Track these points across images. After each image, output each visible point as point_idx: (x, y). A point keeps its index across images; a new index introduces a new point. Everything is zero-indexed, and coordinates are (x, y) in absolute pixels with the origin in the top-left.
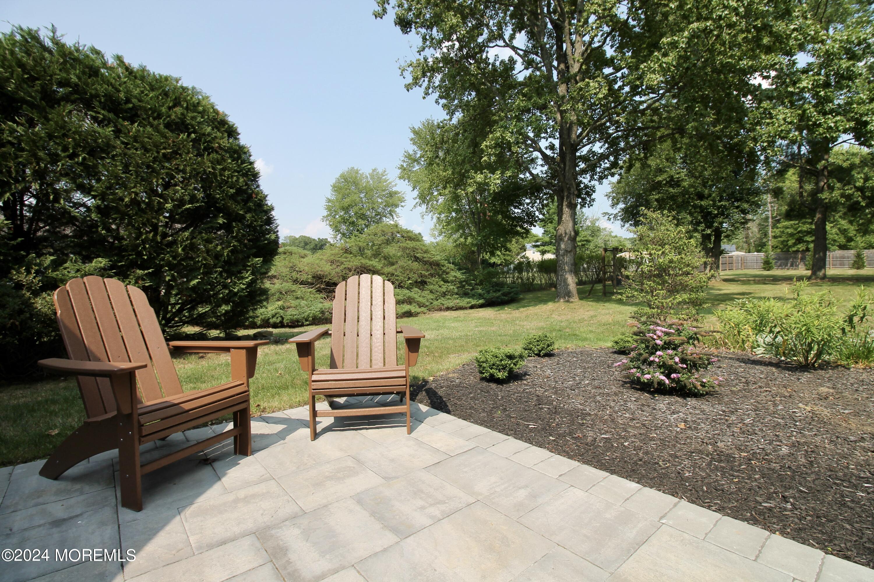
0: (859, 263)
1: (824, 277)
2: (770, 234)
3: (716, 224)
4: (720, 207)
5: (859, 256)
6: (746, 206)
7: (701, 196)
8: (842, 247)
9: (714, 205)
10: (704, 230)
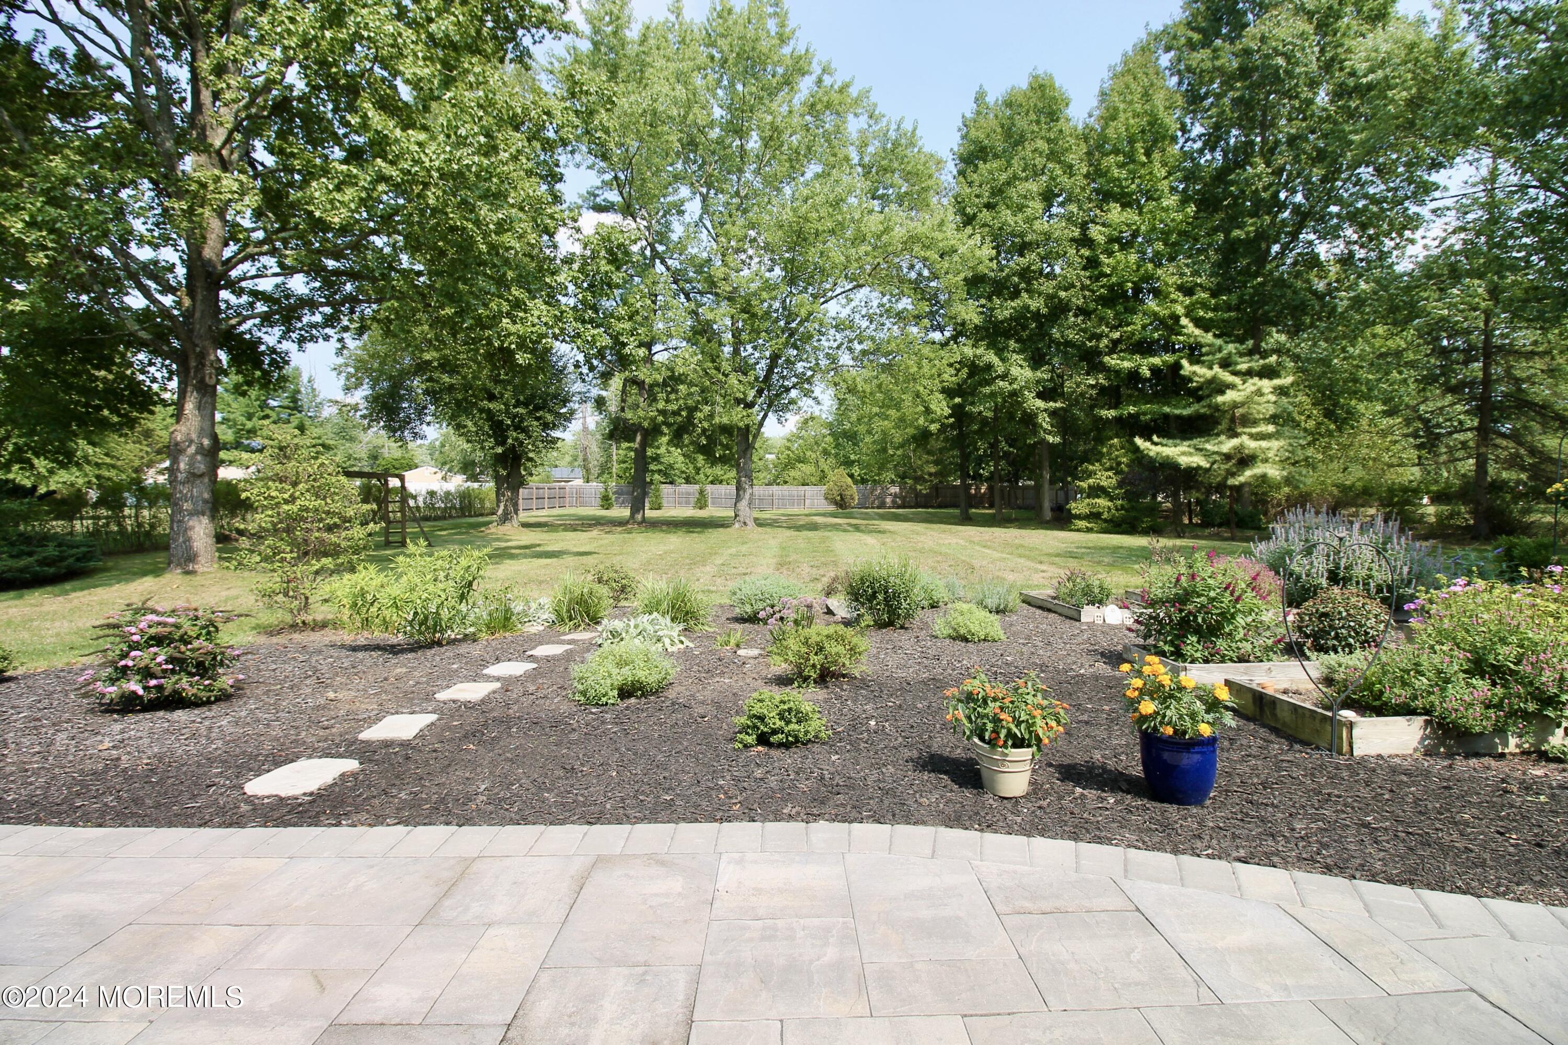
0: (701, 503)
1: (644, 520)
2: (615, 458)
3: (510, 441)
4: (515, 416)
5: (701, 492)
6: (549, 418)
7: (491, 397)
8: (688, 481)
9: (507, 412)
10: (493, 448)
